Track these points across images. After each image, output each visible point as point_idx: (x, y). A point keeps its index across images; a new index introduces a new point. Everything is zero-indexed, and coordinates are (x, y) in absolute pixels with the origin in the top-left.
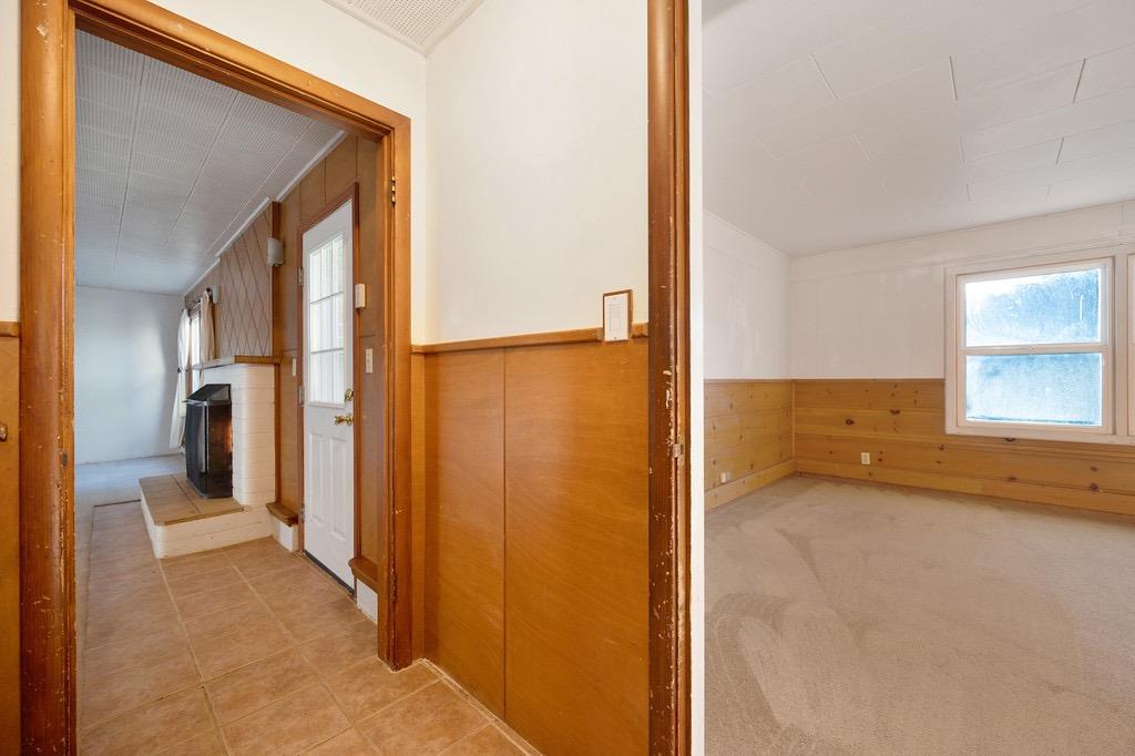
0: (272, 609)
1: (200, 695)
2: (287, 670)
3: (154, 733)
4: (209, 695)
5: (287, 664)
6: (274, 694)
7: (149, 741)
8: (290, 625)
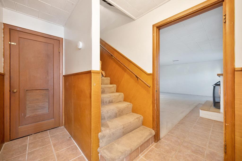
0: (210, 138)
1: (183, 141)
2: (199, 150)
3: (173, 140)
4: (184, 142)
5: (201, 149)
6: (192, 151)
7: (171, 141)
8: (210, 143)
